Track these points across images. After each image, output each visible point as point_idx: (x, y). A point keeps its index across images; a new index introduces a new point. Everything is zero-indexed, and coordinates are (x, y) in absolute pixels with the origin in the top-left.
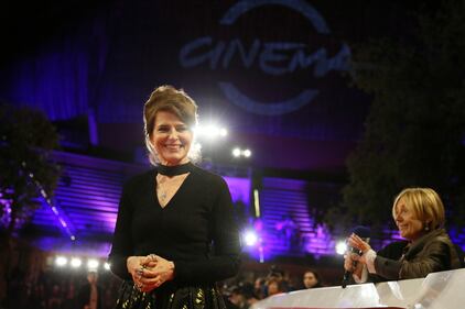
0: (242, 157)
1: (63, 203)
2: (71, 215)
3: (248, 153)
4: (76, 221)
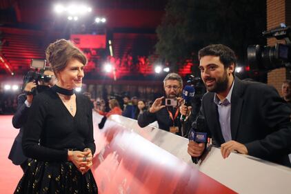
0: (101, 23)
1: (6, 55)
2: (11, 62)
3: (104, 20)
4: (14, 65)
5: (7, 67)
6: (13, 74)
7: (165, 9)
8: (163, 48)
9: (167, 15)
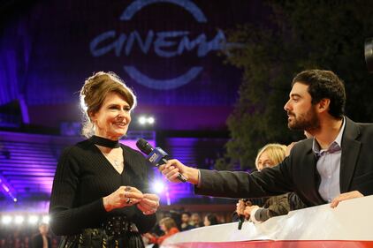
1: (4, 173)
2: (12, 181)
3: (151, 120)
4: (17, 186)
5: (7, 190)
6: (15, 200)
7: (239, 92)
8: (237, 149)
9: (241, 99)
